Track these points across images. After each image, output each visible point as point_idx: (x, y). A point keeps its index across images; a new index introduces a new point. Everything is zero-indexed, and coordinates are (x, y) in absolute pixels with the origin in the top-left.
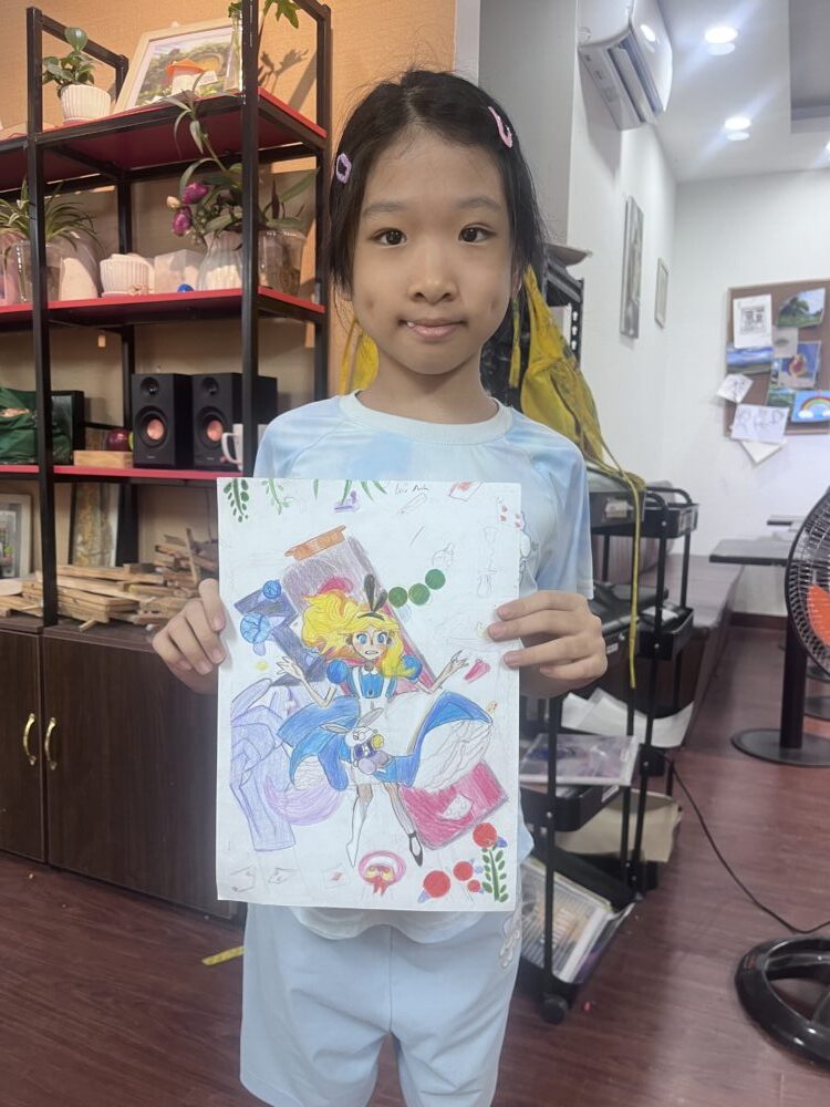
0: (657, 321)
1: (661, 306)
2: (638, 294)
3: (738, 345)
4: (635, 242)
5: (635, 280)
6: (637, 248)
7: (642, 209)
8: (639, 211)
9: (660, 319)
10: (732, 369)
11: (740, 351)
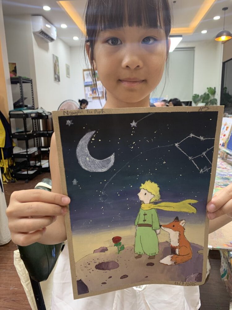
0: (67, 77)
1: (68, 73)
2: (59, 72)
3: (86, 81)
4: (56, 62)
5: (57, 70)
6: (57, 64)
7: (57, 56)
8: (56, 57)
9: (68, 76)
10: (86, 86)
11: (86, 82)
